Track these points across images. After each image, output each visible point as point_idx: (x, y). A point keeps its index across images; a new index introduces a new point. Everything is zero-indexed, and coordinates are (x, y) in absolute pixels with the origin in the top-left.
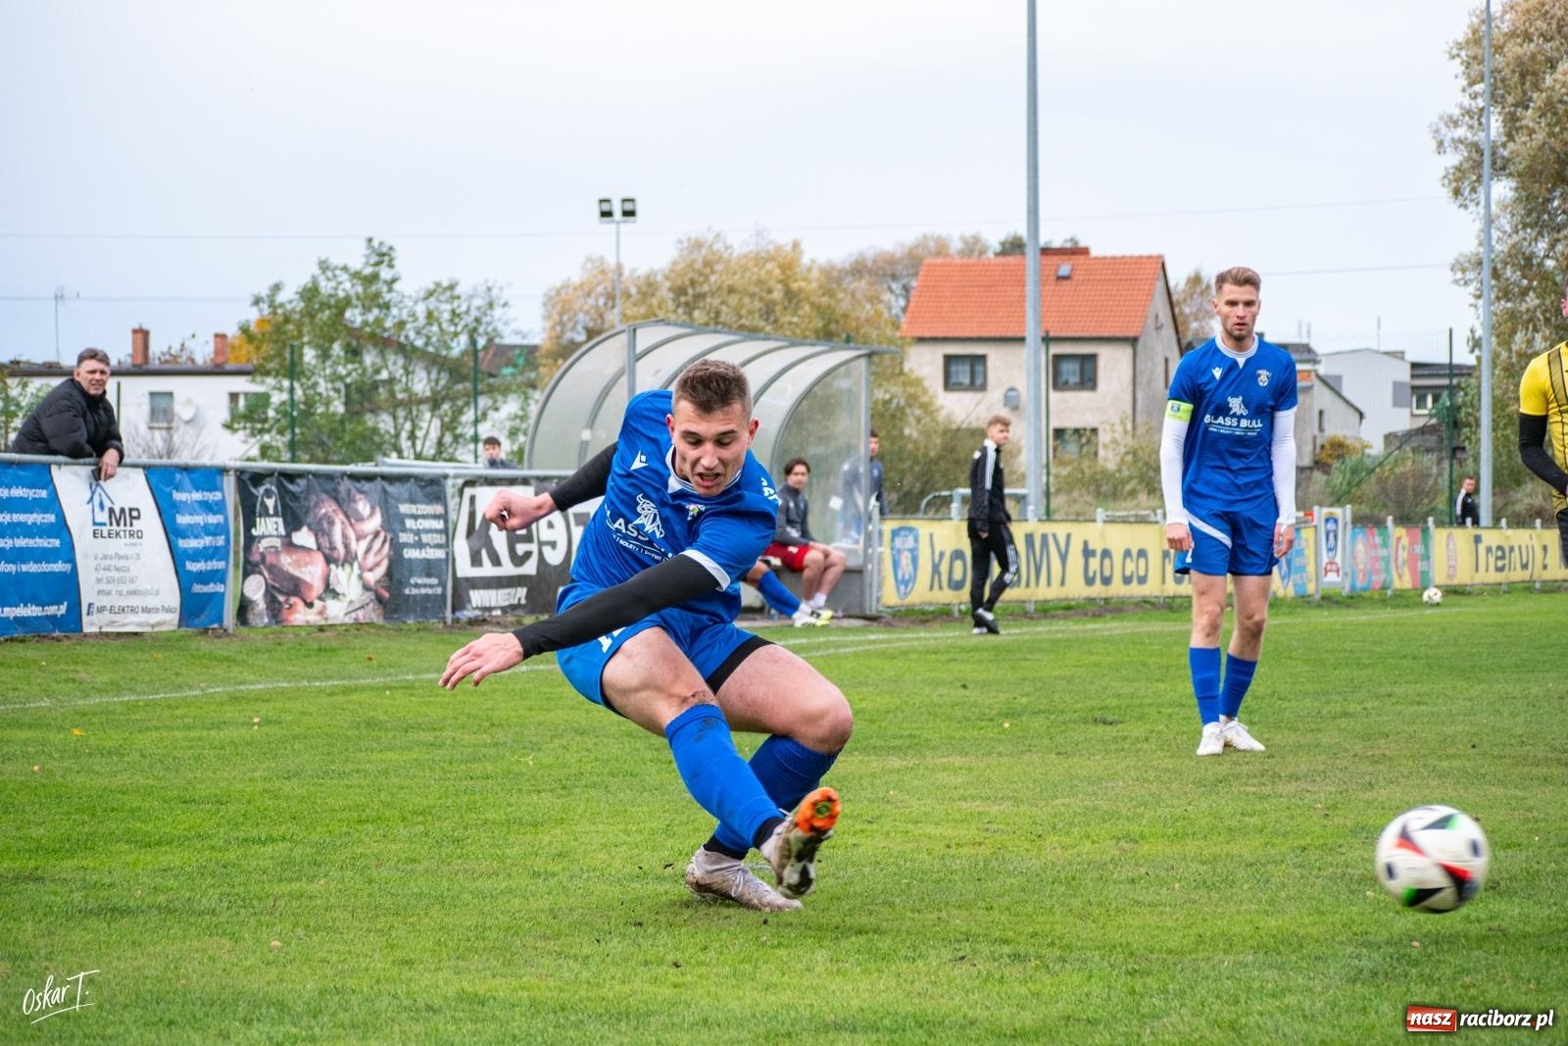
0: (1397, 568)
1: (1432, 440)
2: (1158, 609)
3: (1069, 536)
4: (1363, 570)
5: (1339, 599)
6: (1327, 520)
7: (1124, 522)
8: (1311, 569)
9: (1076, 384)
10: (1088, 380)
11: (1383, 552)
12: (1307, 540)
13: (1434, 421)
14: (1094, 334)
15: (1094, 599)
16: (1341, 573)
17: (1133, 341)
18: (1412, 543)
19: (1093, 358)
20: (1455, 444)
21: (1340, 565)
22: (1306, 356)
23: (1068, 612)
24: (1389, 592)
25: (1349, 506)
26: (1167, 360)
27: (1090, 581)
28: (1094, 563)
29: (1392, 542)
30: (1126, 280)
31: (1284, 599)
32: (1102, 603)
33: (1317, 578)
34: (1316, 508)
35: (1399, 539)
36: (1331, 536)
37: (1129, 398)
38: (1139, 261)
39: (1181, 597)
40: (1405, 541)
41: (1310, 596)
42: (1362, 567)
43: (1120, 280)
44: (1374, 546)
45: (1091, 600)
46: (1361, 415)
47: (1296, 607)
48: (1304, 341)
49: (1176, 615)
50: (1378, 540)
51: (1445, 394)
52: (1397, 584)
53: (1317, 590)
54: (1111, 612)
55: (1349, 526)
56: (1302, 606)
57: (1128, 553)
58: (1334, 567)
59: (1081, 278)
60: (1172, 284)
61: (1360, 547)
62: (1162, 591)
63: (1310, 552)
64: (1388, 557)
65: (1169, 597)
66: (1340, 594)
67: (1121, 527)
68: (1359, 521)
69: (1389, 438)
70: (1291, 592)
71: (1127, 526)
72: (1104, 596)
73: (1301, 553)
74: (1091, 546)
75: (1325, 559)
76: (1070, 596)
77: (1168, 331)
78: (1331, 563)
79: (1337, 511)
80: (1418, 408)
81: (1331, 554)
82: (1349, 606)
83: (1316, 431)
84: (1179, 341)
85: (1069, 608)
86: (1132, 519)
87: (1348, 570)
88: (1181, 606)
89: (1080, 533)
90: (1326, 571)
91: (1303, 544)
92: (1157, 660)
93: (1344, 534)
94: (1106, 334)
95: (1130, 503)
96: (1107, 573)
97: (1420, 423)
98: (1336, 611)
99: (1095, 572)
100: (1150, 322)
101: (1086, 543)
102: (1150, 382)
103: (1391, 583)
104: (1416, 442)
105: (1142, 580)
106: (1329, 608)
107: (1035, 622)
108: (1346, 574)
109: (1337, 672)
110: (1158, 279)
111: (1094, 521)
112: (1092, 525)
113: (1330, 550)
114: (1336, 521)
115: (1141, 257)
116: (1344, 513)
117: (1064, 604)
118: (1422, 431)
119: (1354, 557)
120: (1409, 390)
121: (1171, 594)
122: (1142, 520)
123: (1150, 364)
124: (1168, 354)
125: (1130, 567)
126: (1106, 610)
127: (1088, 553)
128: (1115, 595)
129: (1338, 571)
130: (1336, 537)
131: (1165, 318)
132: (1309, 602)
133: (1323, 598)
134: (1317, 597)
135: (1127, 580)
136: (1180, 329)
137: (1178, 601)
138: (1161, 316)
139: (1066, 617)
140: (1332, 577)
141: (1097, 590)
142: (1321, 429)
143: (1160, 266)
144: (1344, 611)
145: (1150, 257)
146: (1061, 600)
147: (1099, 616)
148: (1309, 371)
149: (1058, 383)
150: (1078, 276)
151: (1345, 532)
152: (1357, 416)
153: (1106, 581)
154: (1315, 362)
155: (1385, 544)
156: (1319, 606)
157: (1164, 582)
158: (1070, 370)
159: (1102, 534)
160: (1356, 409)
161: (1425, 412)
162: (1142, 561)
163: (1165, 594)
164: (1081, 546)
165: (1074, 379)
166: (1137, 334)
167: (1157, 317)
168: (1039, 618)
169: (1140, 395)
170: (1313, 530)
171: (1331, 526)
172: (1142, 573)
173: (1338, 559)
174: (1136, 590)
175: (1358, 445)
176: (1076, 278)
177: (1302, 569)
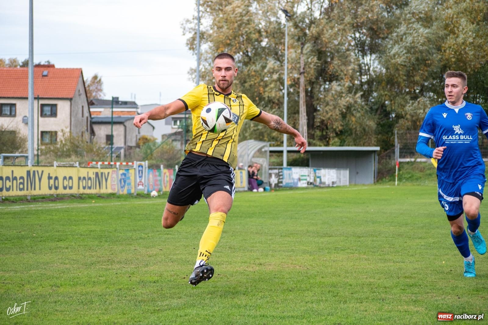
0: (164, 183)
1: (179, 137)
2: (77, 198)
3: (43, 172)
4: (152, 185)
5: (143, 195)
6: (139, 166)
7: (64, 167)
8: (133, 184)
9: (49, 115)
10: (54, 114)
11: (159, 178)
12: (131, 173)
13: (180, 130)
14: (56, 97)
15: (53, 195)
16: (144, 185)
17: (71, 99)
18: (170, 175)
19: (56, 105)
20: (187, 138)
21: (144, 183)
22: (134, 106)
23: (43, 200)
24: (161, 193)
25: (147, 162)
26: (83, 107)
27: (50, 188)
28: (52, 182)
29: (163, 174)
30: (68, 77)
31: (123, 195)
32: (56, 196)
33: (135, 187)
34: (135, 162)
35: (165, 173)
36: (141, 172)
37: (69, 120)
38: (73, 70)
39: (85, 194)
40: (168, 174)
41: (133, 194)
42: (151, 183)
43: (66, 77)
44: (156, 176)
45: (52, 195)
46: (154, 128)
47: (127, 198)
48: (133, 100)
49: (83, 201)
50: (157, 173)
51: (184, 120)
52: (164, 190)
53: (135, 192)
54: (59, 199)
55: (147, 169)
56: (129, 198)
57: (65, 178)
58: (141, 183)
59: (52, 76)
60: (85, 79)
61: (151, 176)
62: (78, 192)
63: (132, 178)
64: (161, 181)
65: (80, 194)
66: (143, 193)
67: (63, 168)
68: (151, 167)
69: (163, 136)
70: (125, 192)
71: (65, 168)
72: (56, 194)
73: (129, 178)
74: (51, 175)
75: (138, 180)
76: (44, 194)
77: (83, 96)
78: (140, 182)
79: (143, 163)
80: (174, 125)
81: (140, 179)
82: (146, 198)
83: (137, 133)
84: (87, 100)
85: (43, 198)
86: (67, 166)
87: (146, 184)
88: (85, 197)
89: (47, 171)
90: (139, 185)
91: (130, 175)
92: (74, 218)
93: (145, 172)
94: (60, 97)
95: (69, 159)
96: (57, 185)
97: (174, 131)
98: (142, 199)
99: (52, 185)
100: (77, 93)
101: (49, 174)
102: (76, 115)
103: (162, 189)
104: (173, 138)
105: (71, 188)
106: (139, 198)
107: (30, 203)
108: (146, 186)
109: (139, 222)
110: (79, 77)
111: (53, 166)
112: (52, 167)
113: (140, 177)
114: (142, 167)
115: (73, 69)
116: (146, 164)
117: (41, 197)
118: (175, 134)
119: (149, 180)
120: (171, 119)
121: (82, 193)
122: (72, 166)
123: (76, 108)
124: (83, 104)
125: (66, 183)
126: (57, 199)
127: (50, 178)
128: (60, 193)
129: (143, 185)
130: (142, 173)
131: (82, 91)
132: (132, 196)
133: (137, 195)
134: (135, 194)
135: (65, 188)
136: (88, 95)
137: (84, 196)
138: (81, 90)
139: (42, 201)
140: (141, 187)
141: (53, 191)
142: (139, 133)
143: (80, 72)
144: (145, 199)
145: (77, 69)
146: (40, 195)
147: (55, 201)
148: (135, 112)
149: (43, 114)
150: (51, 75)
151: (146, 171)
152: (152, 128)
153: (56, 188)
154: (137, 108)
155: (160, 175)
156: (136, 198)
157: (79, 188)
158: (47, 110)
159: (56, 170)
160: (152, 126)
161: (176, 127)
162: (71, 181)
163: (79, 193)
164: (47, 175)
165: (49, 113)
166: (72, 97)
167: (79, 91)
168: (32, 202)
169: (73, 120)
170: (133, 170)
171: (140, 168)
172: (71, 185)
173: (143, 181)
174: (68, 191)
175: (152, 139)
176: (49, 76)
177: (129, 184)
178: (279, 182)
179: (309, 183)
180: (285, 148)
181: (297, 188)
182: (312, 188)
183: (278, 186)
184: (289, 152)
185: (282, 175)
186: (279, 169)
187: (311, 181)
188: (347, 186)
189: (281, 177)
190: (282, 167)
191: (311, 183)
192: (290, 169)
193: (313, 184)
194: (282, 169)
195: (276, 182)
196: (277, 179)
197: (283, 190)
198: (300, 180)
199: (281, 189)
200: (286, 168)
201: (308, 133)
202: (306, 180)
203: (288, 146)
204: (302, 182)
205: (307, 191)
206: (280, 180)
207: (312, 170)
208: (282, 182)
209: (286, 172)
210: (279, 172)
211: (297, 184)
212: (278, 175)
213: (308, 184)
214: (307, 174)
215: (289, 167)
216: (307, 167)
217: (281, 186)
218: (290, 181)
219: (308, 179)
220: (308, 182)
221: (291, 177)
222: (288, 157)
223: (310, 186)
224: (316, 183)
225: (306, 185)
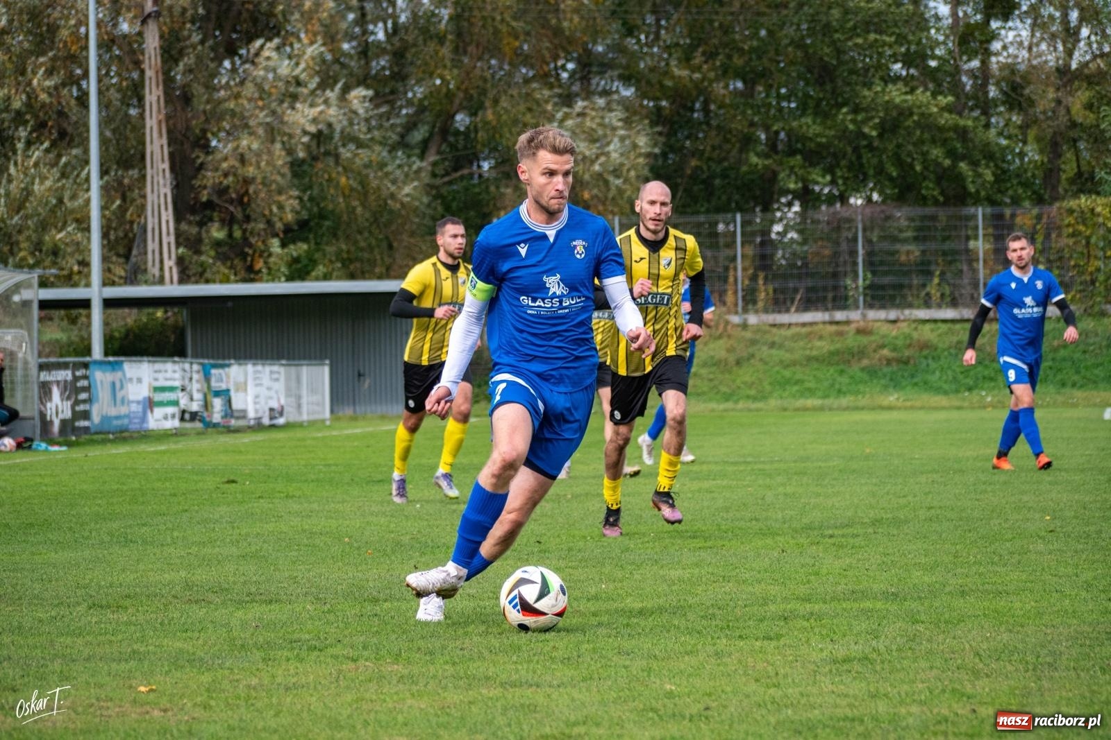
178: (77, 415)
179: (187, 416)
180: (95, 291)
181: (146, 436)
182: (199, 434)
183: (76, 430)
184: (109, 303)
185: (87, 389)
186: (76, 366)
187: (195, 407)
188: (323, 421)
189: (83, 396)
190: (88, 359)
191: (194, 416)
192: (116, 366)
193: (202, 420)
194: (86, 366)
195: (68, 414)
196: (69, 403)
197: (92, 442)
198: (150, 404)
199: (85, 437)
200: (99, 363)
201: (178, 235)
202: (176, 403)
203: (105, 284)
204: (159, 412)
205: (181, 445)
206: (81, 408)
207: (195, 367)
208: (86, 415)
209: (101, 378)
210: (76, 379)
211: (144, 419)
212: (71, 390)
213: (182, 419)
214: (177, 384)
215: (111, 359)
216: (176, 359)
217: (86, 429)
218: (113, 412)
219: (184, 402)
220: (184, 412)
221: (119, 395)
222: (106, 324)
223: (188, 425)
224: (211, 416)
225: (176, 423)
